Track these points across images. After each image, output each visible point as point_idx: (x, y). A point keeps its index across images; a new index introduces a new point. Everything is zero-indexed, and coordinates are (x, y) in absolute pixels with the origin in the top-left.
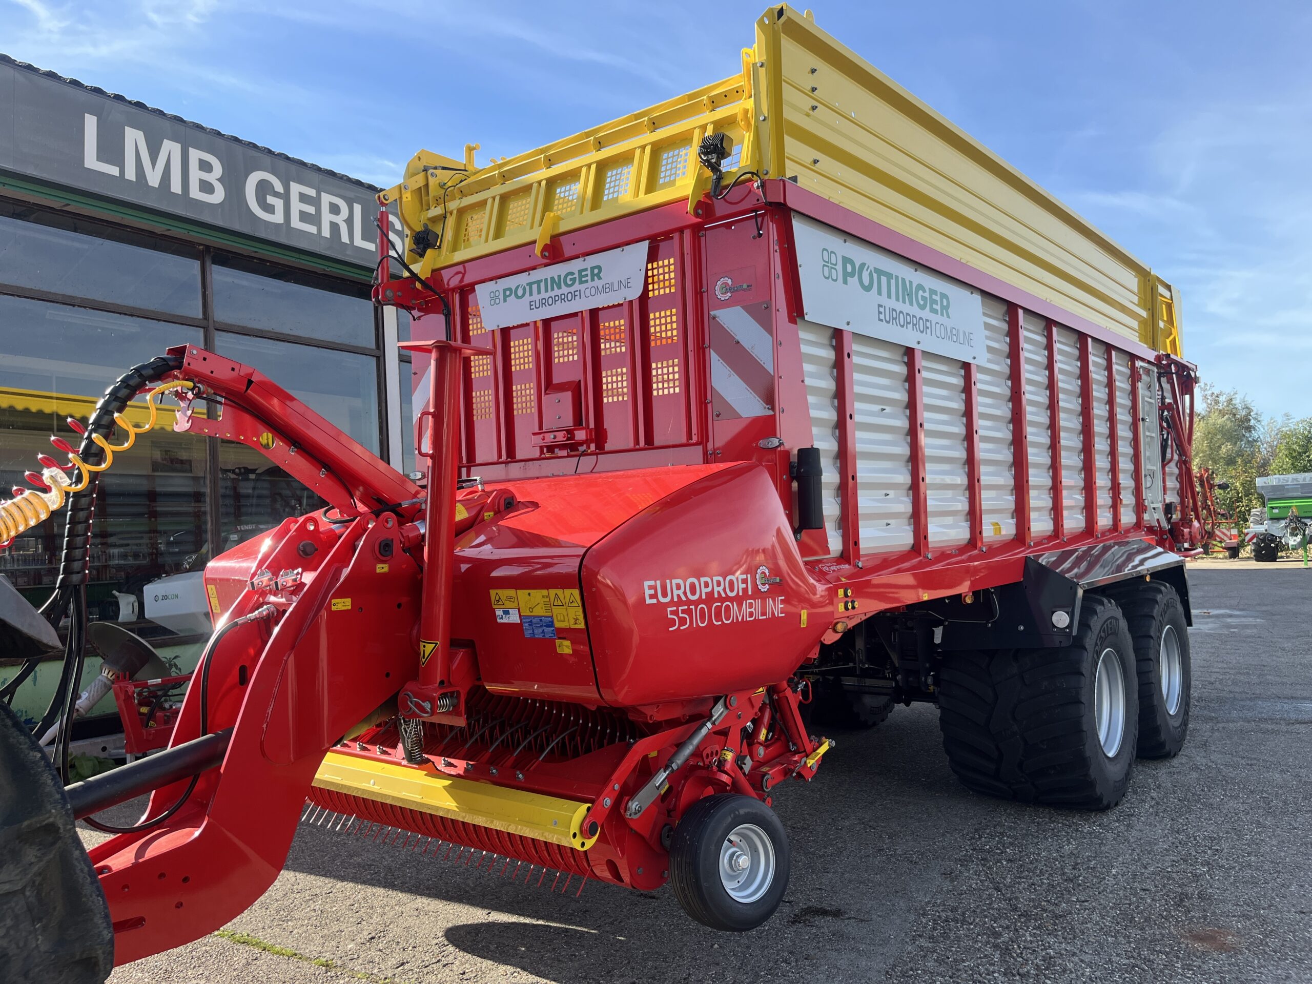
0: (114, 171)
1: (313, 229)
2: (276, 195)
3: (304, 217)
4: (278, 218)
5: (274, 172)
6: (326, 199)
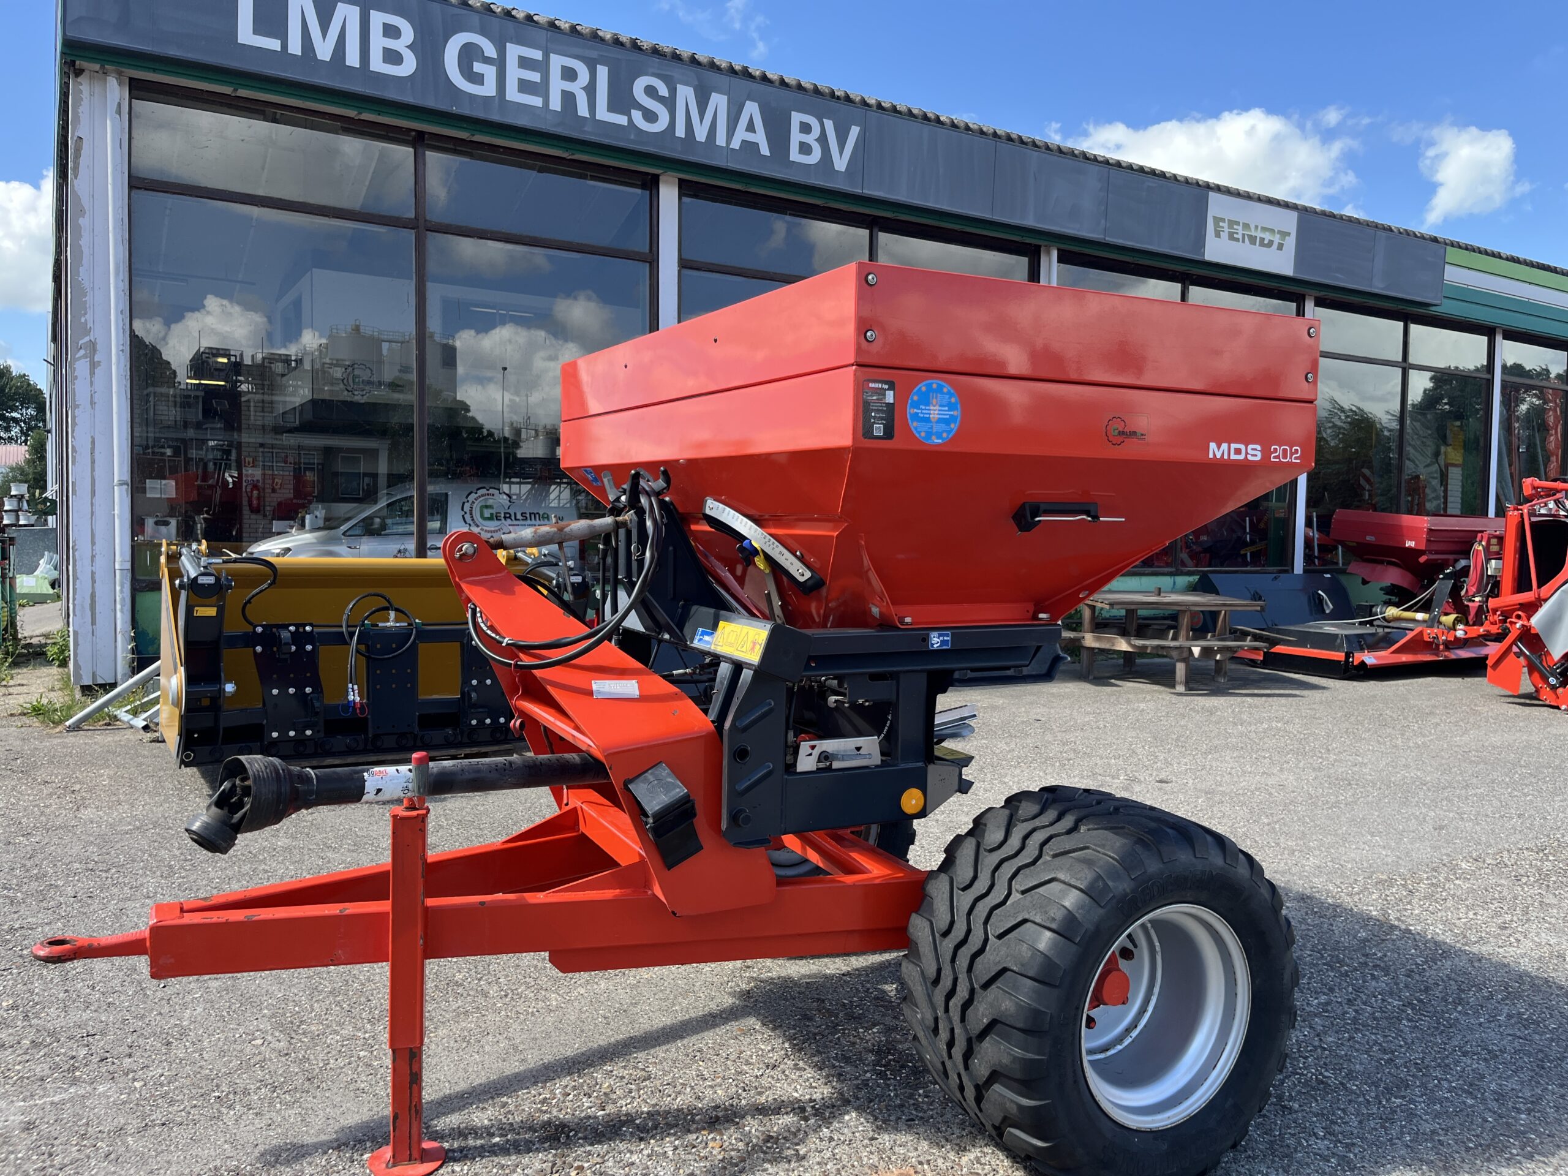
0: (274, 44)
1: (537, 101)
2: (487, 60)
3: (525, 86)
4: (489, 89)
5: (484, 33)
6: (557, 62)
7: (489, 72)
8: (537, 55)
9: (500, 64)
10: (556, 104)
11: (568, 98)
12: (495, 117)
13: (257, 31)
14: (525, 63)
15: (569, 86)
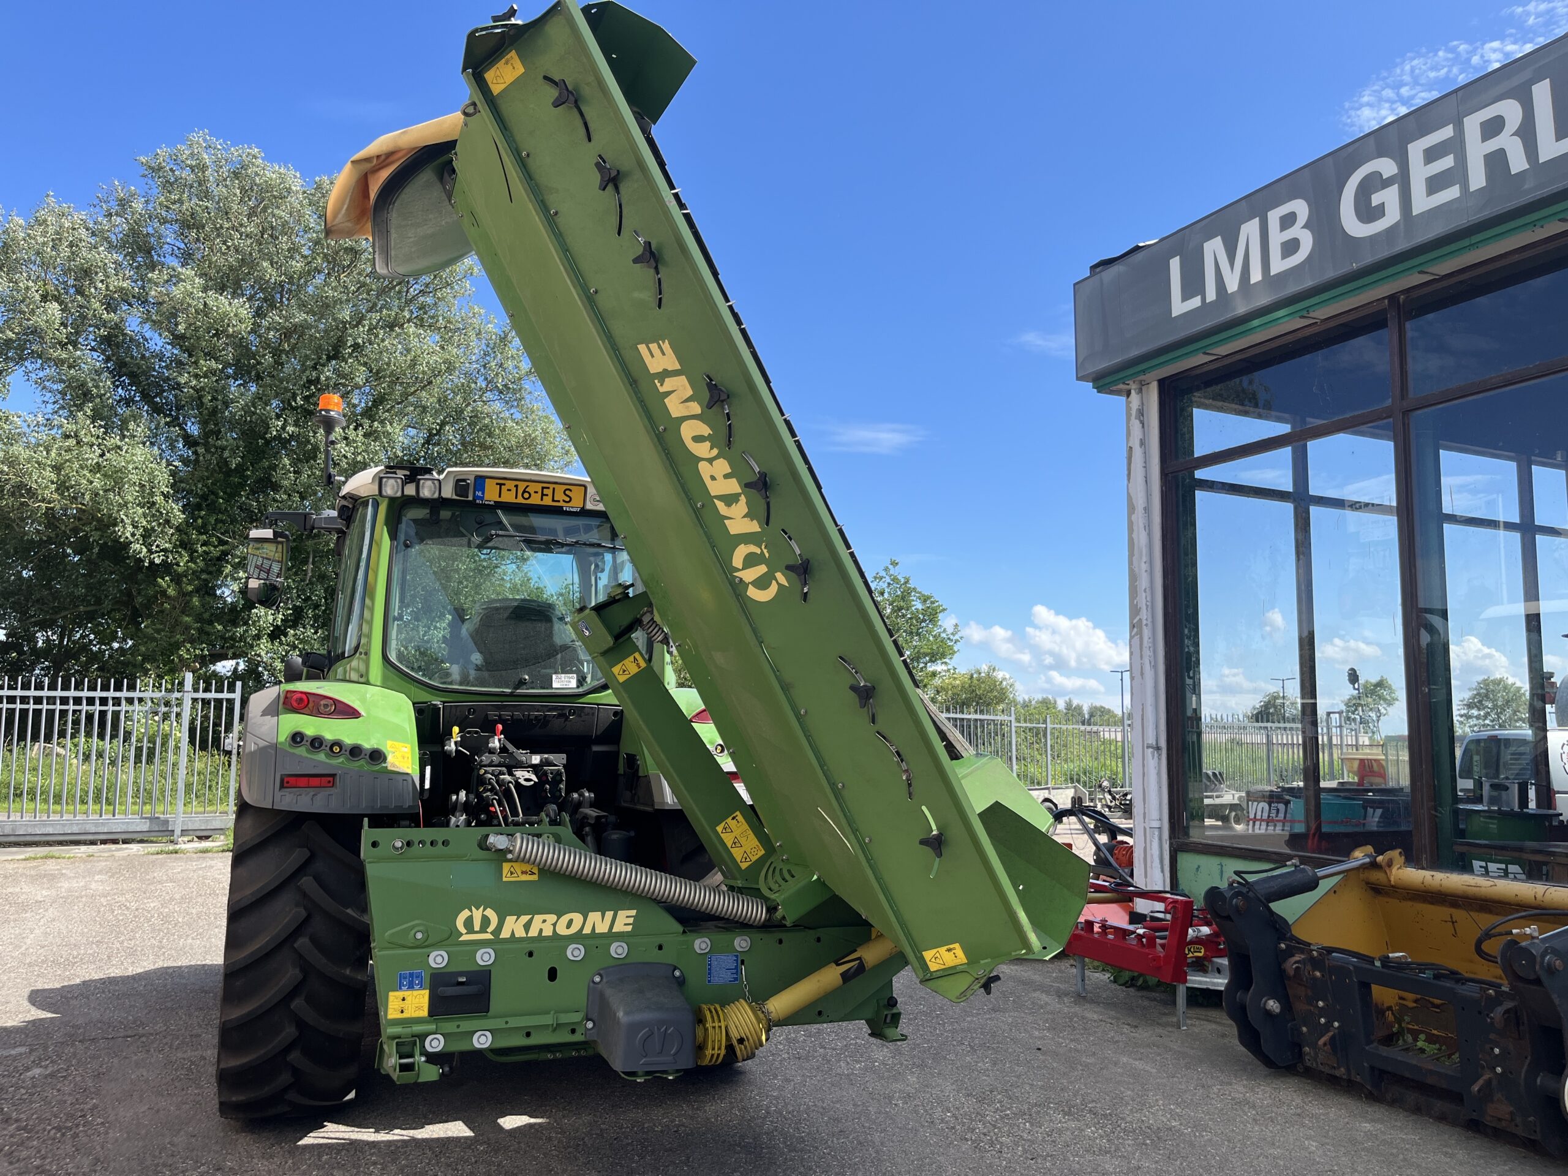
0: (1196, 302)
1: (1452, 193)
2: (1386, 183)
3: (1434, 184)
4: (1393, 216)
5: (1380, 155)
6: (1473, 124)
7: (1388, 197)
8: (1447, 132)
9: (1403, 179)
10: (1477, 179)
11: (1496, 161)
12: (1402, 245)
13: (1186, 297)
14: (1431, 155)
15: (1493, 145)
